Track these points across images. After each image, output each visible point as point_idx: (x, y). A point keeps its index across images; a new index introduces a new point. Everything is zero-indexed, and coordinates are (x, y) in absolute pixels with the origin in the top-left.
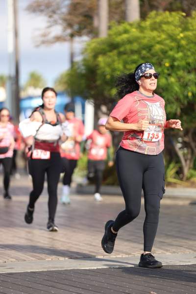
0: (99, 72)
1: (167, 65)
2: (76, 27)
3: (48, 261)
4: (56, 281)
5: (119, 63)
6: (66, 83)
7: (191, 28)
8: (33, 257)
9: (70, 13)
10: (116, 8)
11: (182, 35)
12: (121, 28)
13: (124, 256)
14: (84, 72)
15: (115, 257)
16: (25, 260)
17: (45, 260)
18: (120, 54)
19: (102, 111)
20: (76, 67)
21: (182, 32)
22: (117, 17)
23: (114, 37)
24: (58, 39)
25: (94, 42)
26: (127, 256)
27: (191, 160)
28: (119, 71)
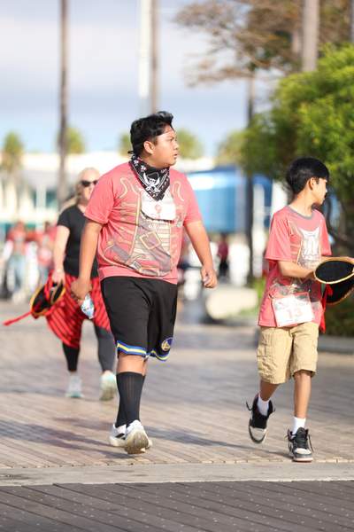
0: (300, 133)
2: (260, 51)
3: (206, 465)
4: (221, 501)
5: (337, 118)
6: (242, 151)
8: (180, 457)
9: (250, 28)
10: (333, 20)
12: (341, 55)
13: (341, 461)
14: (273, 132)
15: (324, 461)
16: (165, 463)
18: (339, 101)
20: (260, 122)
22: (334, 36)
23: (330, 70)
24: (229, 73)
25: (293, 80)
26: (346, 461)
28: (336, 131)
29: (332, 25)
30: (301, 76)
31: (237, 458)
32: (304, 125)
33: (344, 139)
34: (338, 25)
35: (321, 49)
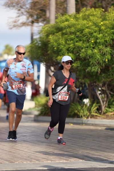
0: (50, 45)
1: (92, 41)
2: (35, 17)
3: (17, 164)
5: (63, 40)
6: (29, 52)
7: (108, 19)
8: (7, 161)
9: (31, 9)
10: (61, 6)
11: (102, 23)
12: (64, 18)
13: (64, 161)
14: (40, 45)
15: (58, 162)
16: (1, 163)
17: (14, 163)
18: (63, 34)
19: (51, 70)
20: (35, 42)
21: (102, 21)
22: (61, 11)
23: (60, 23)
24: (24, 24)
25: (47, 27)
26: (66, 161)
27: (106, 102)
28: (63, 45)
29: (60, 7)
30: (50, 25)
31: (27, 161)
32: (51, 43)
33: (65, 48)
34: (62, 7)
35: (56, 16)
